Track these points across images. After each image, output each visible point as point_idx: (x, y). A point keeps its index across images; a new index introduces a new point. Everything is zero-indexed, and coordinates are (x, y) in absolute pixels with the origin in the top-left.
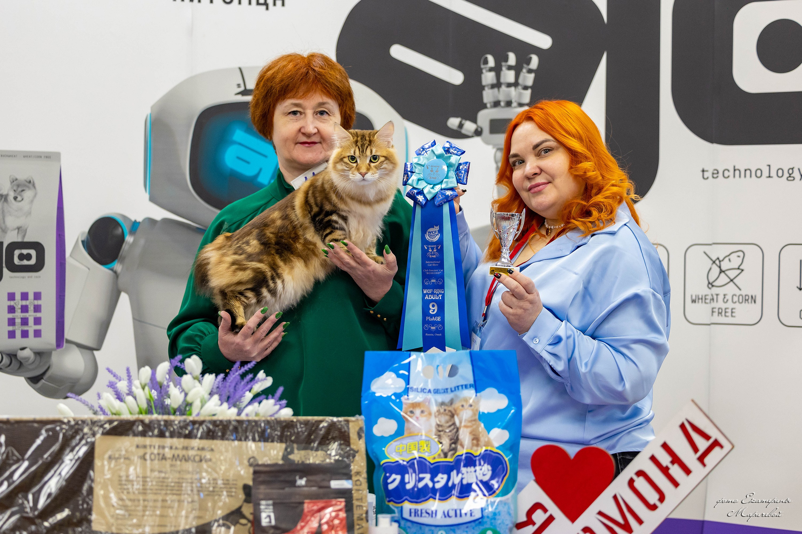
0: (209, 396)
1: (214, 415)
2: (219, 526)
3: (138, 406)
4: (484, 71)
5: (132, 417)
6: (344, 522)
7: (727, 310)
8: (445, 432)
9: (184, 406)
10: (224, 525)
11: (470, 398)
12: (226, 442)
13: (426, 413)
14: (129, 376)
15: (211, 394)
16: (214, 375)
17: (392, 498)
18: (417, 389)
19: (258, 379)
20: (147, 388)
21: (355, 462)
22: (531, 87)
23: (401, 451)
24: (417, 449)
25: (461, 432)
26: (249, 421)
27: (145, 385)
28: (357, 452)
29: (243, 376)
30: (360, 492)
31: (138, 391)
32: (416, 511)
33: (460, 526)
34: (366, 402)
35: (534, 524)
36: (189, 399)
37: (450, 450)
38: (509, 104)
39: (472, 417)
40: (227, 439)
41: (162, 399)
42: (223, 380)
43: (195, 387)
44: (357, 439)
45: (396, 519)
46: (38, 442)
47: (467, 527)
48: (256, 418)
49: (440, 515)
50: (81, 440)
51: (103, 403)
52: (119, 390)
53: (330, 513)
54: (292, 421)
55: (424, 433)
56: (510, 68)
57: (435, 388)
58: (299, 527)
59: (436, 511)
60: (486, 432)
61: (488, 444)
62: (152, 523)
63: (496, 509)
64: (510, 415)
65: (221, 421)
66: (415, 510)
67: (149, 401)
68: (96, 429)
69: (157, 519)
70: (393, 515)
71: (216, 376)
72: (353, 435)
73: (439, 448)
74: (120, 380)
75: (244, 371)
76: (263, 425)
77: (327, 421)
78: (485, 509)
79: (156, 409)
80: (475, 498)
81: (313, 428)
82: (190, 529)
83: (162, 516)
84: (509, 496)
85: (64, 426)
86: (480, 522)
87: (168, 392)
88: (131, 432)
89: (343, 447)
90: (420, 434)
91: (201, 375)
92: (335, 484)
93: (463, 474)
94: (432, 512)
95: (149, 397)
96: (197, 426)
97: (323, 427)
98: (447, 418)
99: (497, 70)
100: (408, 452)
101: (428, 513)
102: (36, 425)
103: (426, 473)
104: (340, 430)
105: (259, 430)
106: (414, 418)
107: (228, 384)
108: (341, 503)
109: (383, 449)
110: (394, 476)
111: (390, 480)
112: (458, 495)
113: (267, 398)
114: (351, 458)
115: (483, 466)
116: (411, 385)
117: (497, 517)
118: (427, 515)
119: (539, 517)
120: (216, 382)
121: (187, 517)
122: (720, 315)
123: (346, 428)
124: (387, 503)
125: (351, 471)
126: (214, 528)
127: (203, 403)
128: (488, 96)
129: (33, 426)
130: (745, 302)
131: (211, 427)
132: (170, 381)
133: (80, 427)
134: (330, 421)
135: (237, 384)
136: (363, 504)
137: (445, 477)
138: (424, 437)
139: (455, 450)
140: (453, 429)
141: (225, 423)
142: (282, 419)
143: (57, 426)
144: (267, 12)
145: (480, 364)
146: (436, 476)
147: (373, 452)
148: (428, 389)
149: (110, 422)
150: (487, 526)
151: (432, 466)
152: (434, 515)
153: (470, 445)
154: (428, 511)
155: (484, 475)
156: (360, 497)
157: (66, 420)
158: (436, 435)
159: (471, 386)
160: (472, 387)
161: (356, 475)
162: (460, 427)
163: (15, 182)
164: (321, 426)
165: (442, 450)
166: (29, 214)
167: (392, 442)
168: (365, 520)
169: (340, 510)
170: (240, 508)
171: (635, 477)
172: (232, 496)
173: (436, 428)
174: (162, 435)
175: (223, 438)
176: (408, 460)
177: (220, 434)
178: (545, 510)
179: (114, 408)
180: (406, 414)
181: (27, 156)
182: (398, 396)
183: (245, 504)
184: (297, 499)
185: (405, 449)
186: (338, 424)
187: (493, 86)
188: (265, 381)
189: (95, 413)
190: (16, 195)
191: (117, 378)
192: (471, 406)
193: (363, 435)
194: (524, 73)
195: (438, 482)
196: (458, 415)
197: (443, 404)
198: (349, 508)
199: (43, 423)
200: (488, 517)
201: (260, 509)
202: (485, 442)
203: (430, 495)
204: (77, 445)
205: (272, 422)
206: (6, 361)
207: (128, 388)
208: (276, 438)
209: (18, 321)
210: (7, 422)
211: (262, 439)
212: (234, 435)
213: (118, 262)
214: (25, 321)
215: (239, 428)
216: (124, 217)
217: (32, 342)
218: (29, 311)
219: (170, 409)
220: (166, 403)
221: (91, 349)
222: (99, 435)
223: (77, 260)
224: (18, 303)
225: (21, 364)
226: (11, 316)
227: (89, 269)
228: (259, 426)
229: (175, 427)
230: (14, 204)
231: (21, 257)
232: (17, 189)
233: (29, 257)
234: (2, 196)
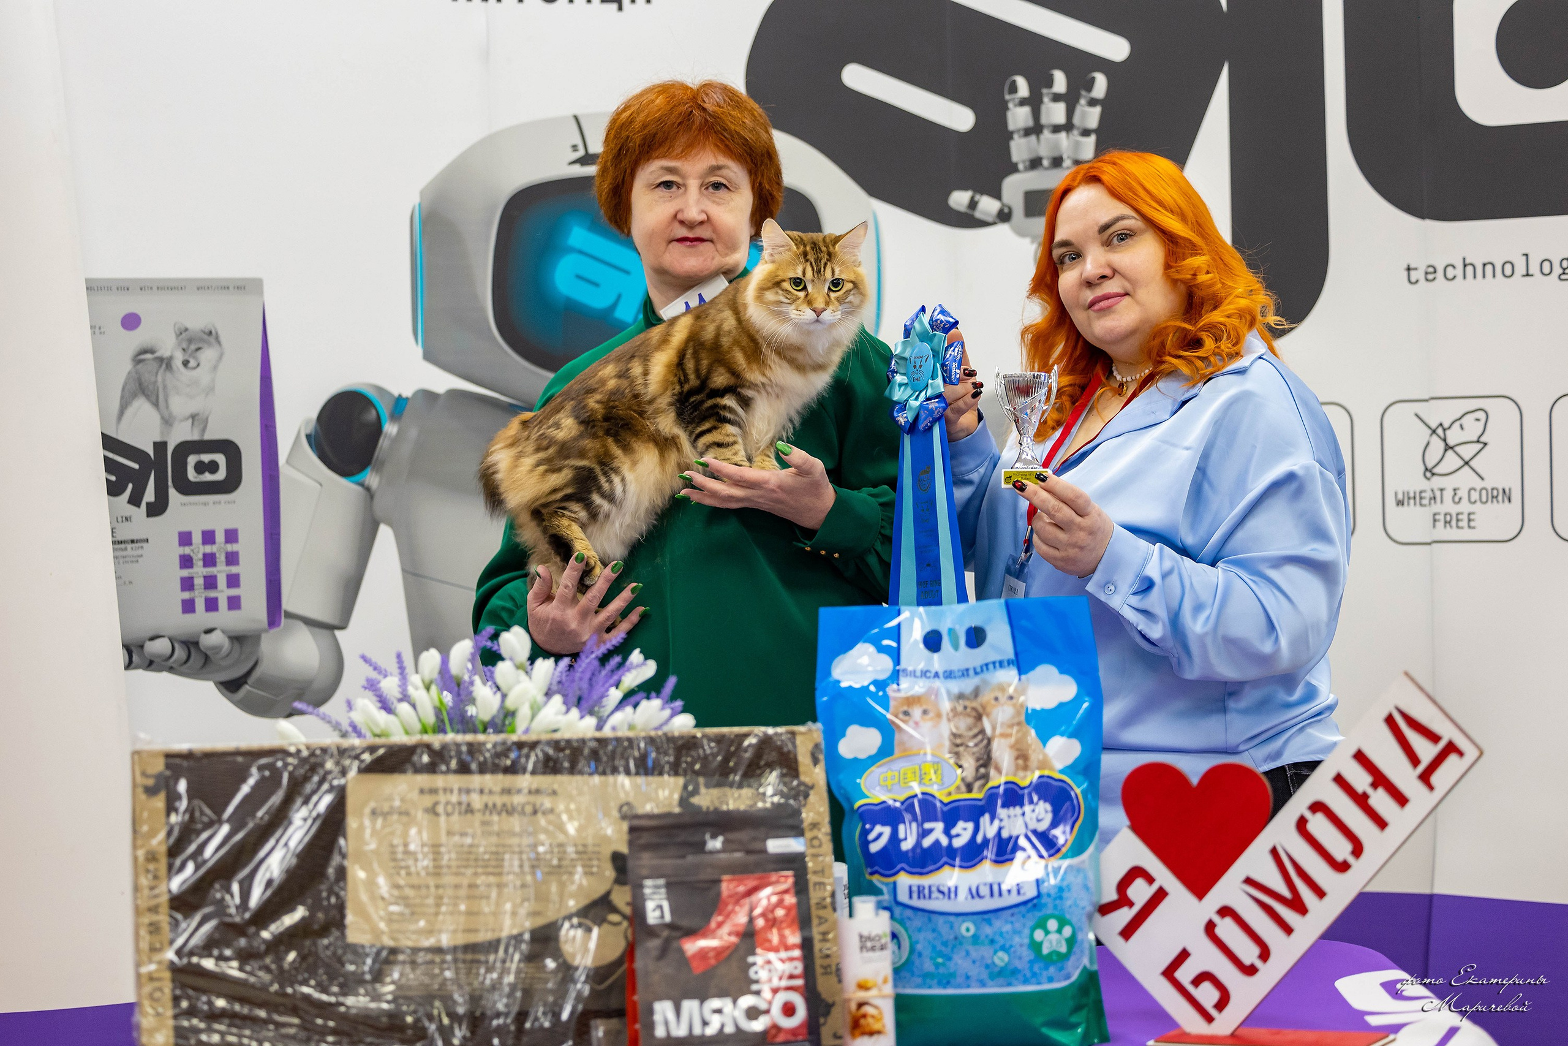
0: (545, 699)
1: (555, 731)
2: (572, 926)
3: (420, 720)
4: (1011, 105)
5: (411, 740)
6: (794, 912)
7: (1460, 517)
8: (967, 746)
9: (501, 716)
10: (580, 925)
11: (1009, 685)
12: (578, 779)
13: (931, 715)
14: (402, 669)
15: (548, 694)
16: (552, 660)
17: (876, 868)
18: (915, 671)
19: (631, 664)
20: (434, 688)
21: (808, 806)
22: (1095, 131)
23: (889, 783)
24: (918, 778)
25: (995, 745)
26: (618, 740)
27: (431, 682)
28: (812, 787)
30: (821, 859)
31: (418, 693)
32: (921, 889)
33: (1000, 913)
34: (825, 699)
35: (1131, 904)
36: (510, 704)
37: (977, 779)
38: (1057, 162)
39: (1013, 717)
40: (581, 773)
41: (462, 706)
42: (567, 669)
43: (518, 682)
44: (811, 764)
45: (885, 904)
46: (245, 789)
47: (1013, 915)
48: (631, 734)
49: (963, 894)
50: (321, 783)
51: (356, 717)
52: (384, 695)
53: (768, 898)
54: (694, 737)
55: (929, 751)
56: (1056, 98)
57: (945, 669)
58: (713, 925)
59: (956, 888)
60: (1041, 745)
61: (1044, 764)
62: (452, 928)
63: (1063, 879)
64: (1081, 711)
65: (568, 742)
66: (919, 887)
67: (438, 712)
68: (347, 762)
69: (462, 919)
70: (880, 898)
71: (556, 662)
72: (804, 758)
73: (957, 776)
74: (385, 676)
75: (606, 652)
76: (642, 745)
77: (756, 735)
78: (1043, 882)
79: (451, 724)
80: (1024, 863)
81: (733, 749)
82: (521, 935)
83: (469, 913)
84: (1085, 856)
85: (290, 760)
86: (1035, 906)
87: (471, 692)
88: (408, 766)
89: (787, 779)
90: (922, 752)
91: (529, 662)
92: (776, 846)
93: (1001, 820)
94: (949, 889)
95: (437, 704)
96: (525, 751)
97: (750, 745)
98: (970, 721)
99: (1034, 102)
100: (902, 785)
101: (942, 893)
102: (240, 759)
103: (935, 820)
104: (779, 749)
105: (637, 754)
106: (911, 723)
107: (578, 675)
108: (787, 879)
109: (858, 781)
110: (878, 829)
111: (871, 837)
112: (993, 857)
113: (648, 698)
114: (801, 798)
115: (1037, 804)
116: (904, 664)
117: (1065, 895)
118: (941, 896)
119: (1140, 892)
120: (557, 673)
121: (514, 914)
122: (1448, 525)
123: (790, 746)
124: (868, 877)
125: (802, 821)
126: (563, 932)
127: (535, 710)
128: (1020, 149)
129: (235, 762)
130: (1492, 502)
131: (551, 752)
132: (475, 674)
133: (319, 760)
134: (761, 734)
135: (593, 674)
136: (826, 881)
137: (970, 826)
138: (929, 758)
139: (986, 777)
140: (982, 741)
141: (575, 744)
142: (676, 734)
143: (278, 760)
144: (620, 14)
145: (1025, 624)
146: (954, 825)
147: (840, 788)
148: (933, 672)
149: (372, 749)
150: (1049, 911)
151: (946, 809)
152: (952, 895)
153: (1013, 768)
154: (942, 888)
155: (1039, 820)
156: (819, 868)
157: (292, 749)
158: (950, 752)
159: (1010, 662)
160: (1011, 665)
161: (811, 830)
162: (994, 737)
163: (184, 335)
164: (746, 743)
165: (963, 779)
166: (210, 390)
167: (873, 768)
168: (830, 909)
169: (786, 892)
170: (608, 894)
171: (1308, 815)
172: (592, 874)
173: (950, 740)
174: (464, 769)
175: (573, 770)
176: (902, 798)
177: (566, 764)
178: (1150, 880)
179: (377, 724)
180: (896, 716)
181: (204, 286)
182: (881, 685)
183: (617, 887)
184: (706, 875)
185: (897, 780)
186: (775, 738)
187: (1027, 132)
188: (644, 667)
189: (344, 735)
190: (186, 357)
191: (380, 672)
192: (1011, 698)
193: (821, 757)
194: (1082, 106)
195: (958, 835)
196: (988, 715)
197: (961, 696)
198: (801, 887)
199: (253, 755)
200: (1049, 895)
201: (643, 895)
202: (1039, 761)
203: (945, 859)
204: (314, 792)
205: (658, 740)
206: (180, 653)
207: (400, 690)
208: (667, 768)
209: (199, 582)
210: (189, 756)
211: (642, 771)
212: (593, 764)
213: (372, 470)
214: (210, 583)
215: (601, 752)
216: (380, 390)
217: (224, 618)
218: (218, 564)
219: (477, 723)
220: (469, 714)
221: (331, 628)
222: (352, 773)
223: (299, 470)
224: (198, 549)
225: (207, 658)
226: (186, 573)
227: (321, 485)
228: (635, 747)
229: (488, 755)
230: (184, 374)
231: (200, 468)
232: (188, 347)
233: (213, 467)
234: (161, 360)
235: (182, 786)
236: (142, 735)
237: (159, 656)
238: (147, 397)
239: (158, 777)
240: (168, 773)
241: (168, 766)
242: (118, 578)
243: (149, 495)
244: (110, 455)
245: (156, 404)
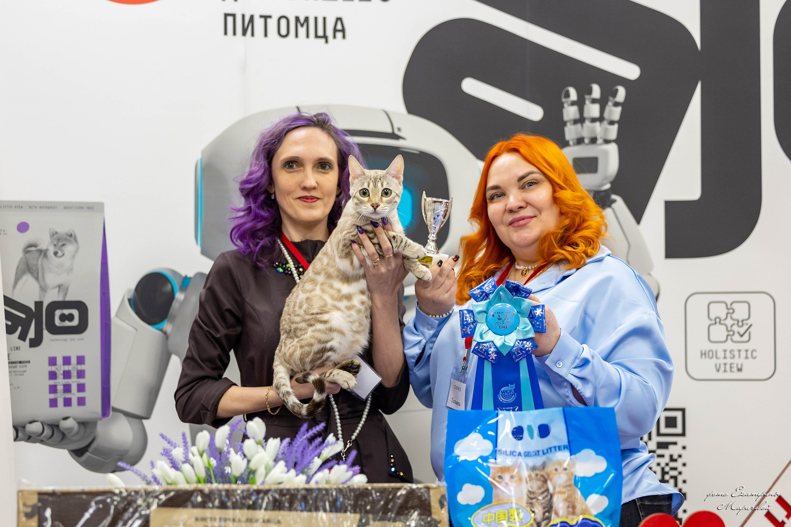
0: (274, 463)
1: (280, 483)
3: (196, 475)
4: (565, 105)
5: (190, 487)
8: (538, 499)
9: (247, 474)
11: (564, 461)
12: (293, 514)
13: (516, 479)
14: (185, 442)
15: (276, 460)
16: (279, 439)
18: (506, 452)
19: (328, 442)
20: (205, 455)
22: (618, 122)
23: (489, 520)
24: (507, 518)
25: (555, 499)
26: (320, 490)
27: (203, 452)
28: (439, 522)
29: (311, 440)
31: (196, 459)
34: (450, 466)
36: (252, 466)
37: (544, 519)
38: (593, 140)
39: (567, 481)
40: (296, 510)
41: (222, 467)
42: (288, 444)
43: (258, 452)
44: (439, 508)
46: (87, 516)
48: (327, 486)
50: (134, 513)
51: (157, 472)
52: (174, 459)
54: (367, 489)
55: (514, 501)
56: (594, 101)
57: (525, 451)
60: (583, 499)
61: (585, 511)
64: (609, 479)
65: (288, 490)
67: (207, 470)
68: (151, 500)
71: (281, 440)
72: (435, 504)
74: (175, 447)
75: (312, 435)
76: (334, 493)
77: (405, 489)
79: (215, 478)
81: (390, 497)
85: (116, 498)
87: (228, 459)
88: (189, 504)
89: (423, 517)
91: (264, 441)
95: (207, 465)
96: (261, 495)
97: (401, 495)
98: (539, 483)
99: (580, 104)
100: (497, 522)
102: (84, 497)
104: (420, 498)
105: (331, 499)
106: (503, 484)
107: (295, 449)
109: (469, 519)
113: (338, 464)
116: (499, 447)
120: (282, 447)
123: (426, 495)
127: (268, 470)
128: (571, 132)
129: (81, 499)
131: (277, 496)
132: (231, 447)
133: (133, 498)
134: (408, 488)
135: (304, 449)
139: (549, 519)
140: (547, 496)
141: (293, 492)
142: (356, 487)
143: (108, 498)
144: (327, 45)
145: (574, 422)
147: (457, 521)
148: (518, 452)
149: (166, 492)
153: (566, 513)
157: (117, 491)
158: (527, 503)
159: (565, 447)
160: (566, 449)
162: (554, 493)
163: (55, 236)
164: (399, 494)
165: (535, 520)
166: (70, 270)
167: (479, 511)
173: (528, 496)
174: (223, 506)
175: (290, 509)
177: (287, 505)
179: (169, 477)
180: (494, 479)
181: (68, 207)
182: (485, 459)
185: (493, 519)
186: (417, 491)
187: (575, 122)
188: (336, 445)
189: (149, 483)
190: (56, 250)
191: (172, 445)
192: (565, 469)
193: (446, 503)
194: (610, 107)
196: (551, 480)
197: (534, 469)
199: (93, 494)
202: (582, 510)
204: (130, 518)
205: (344, 491)
206: (47, 432)
207: (184, 456)
208: (349, 508)
209: (60, 388)
210: (53, 494)
211: (334, 509)
212: (303, 504)
213: (168, 321)
214: (67, 389)
215: (309, 497)
216: (174, 273)
217: (75, 410)
218: (72, 377)
219: (231, 477)
220: (226, 472)
221: (140, 418)
222: (154, 507)
223: (123, 320)
224: (60, 368)
225: (64, 435)
226: (52, 382)
227: (136, 330)
228: (330, 495)
229: (238, 497)
230: (55, 261)
231: (63, 318)
232: (58, 243)
233: (70, 318)
234: (40, 251)
235: (48, 513)
236: (24, 481)
237: (35, 433)
238: (32, 274)
239: (34, 507)
240: (40, 504)
241: (40, 500)
242: (11, 384)
243: (31, 334)
244: (8, 309)
245: (37, 278)
